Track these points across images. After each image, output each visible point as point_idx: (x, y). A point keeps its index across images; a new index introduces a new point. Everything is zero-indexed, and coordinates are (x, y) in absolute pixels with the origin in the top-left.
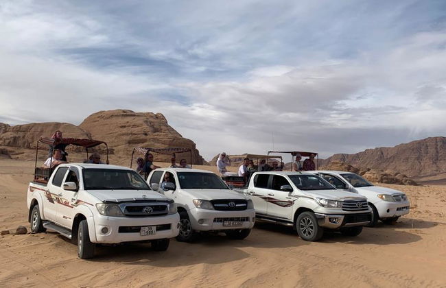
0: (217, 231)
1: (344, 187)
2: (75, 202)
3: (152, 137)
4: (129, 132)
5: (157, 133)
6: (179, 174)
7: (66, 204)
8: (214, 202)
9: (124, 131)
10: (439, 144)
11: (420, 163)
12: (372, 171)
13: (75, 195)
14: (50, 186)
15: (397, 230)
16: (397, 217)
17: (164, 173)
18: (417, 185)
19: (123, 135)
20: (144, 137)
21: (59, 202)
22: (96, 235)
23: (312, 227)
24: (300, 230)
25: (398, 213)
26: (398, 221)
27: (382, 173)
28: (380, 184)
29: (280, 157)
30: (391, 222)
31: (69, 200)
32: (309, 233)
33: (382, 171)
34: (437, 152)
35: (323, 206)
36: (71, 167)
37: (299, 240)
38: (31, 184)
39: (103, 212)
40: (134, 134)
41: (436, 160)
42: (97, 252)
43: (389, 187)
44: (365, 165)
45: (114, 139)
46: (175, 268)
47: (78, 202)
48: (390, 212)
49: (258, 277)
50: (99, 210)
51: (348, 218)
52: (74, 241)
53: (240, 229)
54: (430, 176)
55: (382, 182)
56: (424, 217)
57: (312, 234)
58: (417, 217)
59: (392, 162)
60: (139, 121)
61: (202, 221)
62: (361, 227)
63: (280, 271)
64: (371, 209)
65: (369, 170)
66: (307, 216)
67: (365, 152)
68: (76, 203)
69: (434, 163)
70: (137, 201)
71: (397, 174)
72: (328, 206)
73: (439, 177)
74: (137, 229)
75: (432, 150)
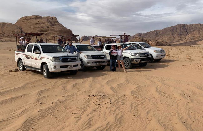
1: (141, 48)
3: (51, 28)
4: (40, 26)
5: (53, 27)
7: (36, 59)
8: (92, 56)
9: (37, 26)
10: (182, 27)
11: (173, 36)
12: (152, 41)
13: (40, 55)
14: (26, 52)
15: (160, 63)
16: (161, 59)
18: (171, 46)
19: (37, 28)
20: (47, 28)
21: (32, 58)
22: (51, 69)
23: (128, 64)
25: (161, 57)
28: (156, 46)
29: (115, 37)
30: (158, 60)
31: (37, 57)
32: (127, 66)
33: (157, 40)
34: (181, 31)
35: (133, 55)
36: (35, 45)
38: (16, 52)
39: (53, 61)
40: (43, 27)
41: (180, 35)
42: (52, 75)
43: (159, 48)
44: (149, 38)
45: (33, 30)
46: (82, 79)
48: (158, 57)
49: (111, 80)
50: (52, 60)
51: (142, 60)
52: (41, 73)
53: (102, 66)
54: (177, 42)
55: (156, 45)
56: (171, 59)
57: (129, 66)
58: (168, 59)
59: (161, 36)
60: (44, 21)
61: (88, 63)
62: (147, 63)
63: (118, 78)
64: (150, 56)
65: (151, 40)
66: (127, 60)
67: (149, 32)
68: (41, 58)
70: (65, 56)
71: (163, 41)
72: (135, 56)
73: (181, 42)
74: (66, 67)
75: (179, 30)
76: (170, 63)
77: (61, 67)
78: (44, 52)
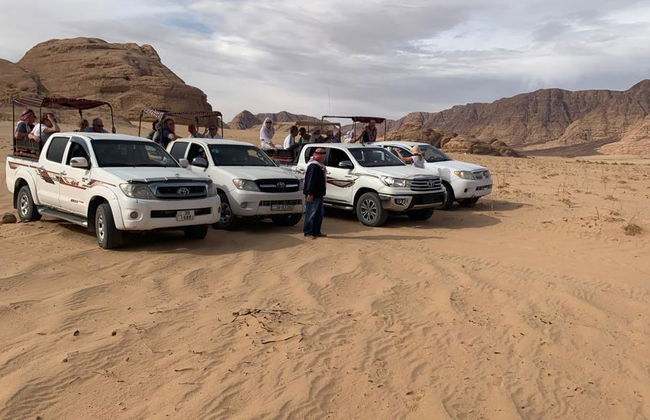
0: (263, 216)
2: (87, 182)
3: (137, 82)
4: (101, 74)
5: (144, 78)
6: (211, 147)
7: (74, 184)
8: (259, 182)
9: (93, 72)
10: (553, 99)
11: (526, 126)
12: (459, 137)
13: (86, 174)
14: (43, 160)
16: (476, 198)
17: (189, 145)
18: (518, 156)
19: (91, 78)
20: (124, 82)
21: (62, 182)
22: (123, 220)
23: (374, 211)
24: (361, 214)
25: (477, 194)
26: (478, 203)
27: (473, 140)
28: (470, 155)
29: (338, 124)
30: (469, 203)
31: (78, 179)
32: (371, 217)
33: (474, 137)
34: (550, 110)
35: (389, 185)
36: (73, 138)
37: (358, 225)
38: (10, 159)
39: (130, 194)
40: (110, 78)
41: (546, 123)
42: (124, 241)
44: (450, 129)
45: (76, 85)
46: (220, 256)
47: (92, 182)
48: (468, 193)
49: (315, 262)
50: (125, 192)
51: (417, 199)
52: (90, 231)
53: (290, 214)
54: (537, 143)
55: (472, 153)
56: (511, 198)
57: (375, 218)
58: (502, 198)
59: (488, 124)
60: (115, 56)
61: (245, 204)
62: (433, 208)
63: (339, 255)
64: (444, 189)
65: (456, 135)
66: (370, 197)
67: (451, 110)
68: (90, 183)
69: (544, 125)
70: (170, 181)
71: (493, 141)
72: (395, 186)
73: (548, 146)
74: (172, 214)
75: (542, 108)
76: (504, 213)
77: (155, 214)
78: (101, 165)
